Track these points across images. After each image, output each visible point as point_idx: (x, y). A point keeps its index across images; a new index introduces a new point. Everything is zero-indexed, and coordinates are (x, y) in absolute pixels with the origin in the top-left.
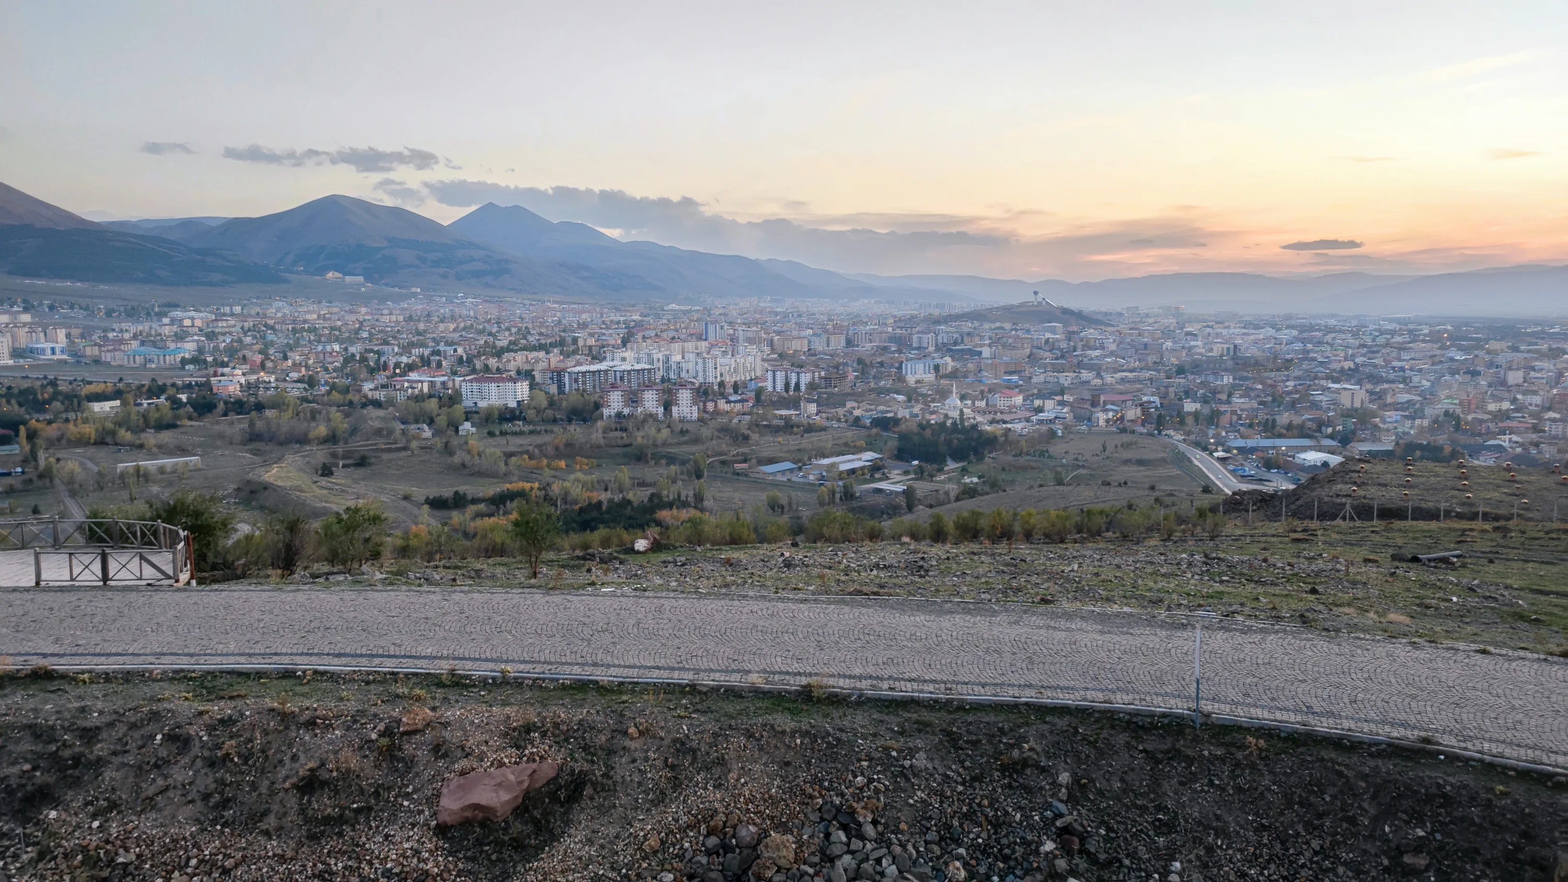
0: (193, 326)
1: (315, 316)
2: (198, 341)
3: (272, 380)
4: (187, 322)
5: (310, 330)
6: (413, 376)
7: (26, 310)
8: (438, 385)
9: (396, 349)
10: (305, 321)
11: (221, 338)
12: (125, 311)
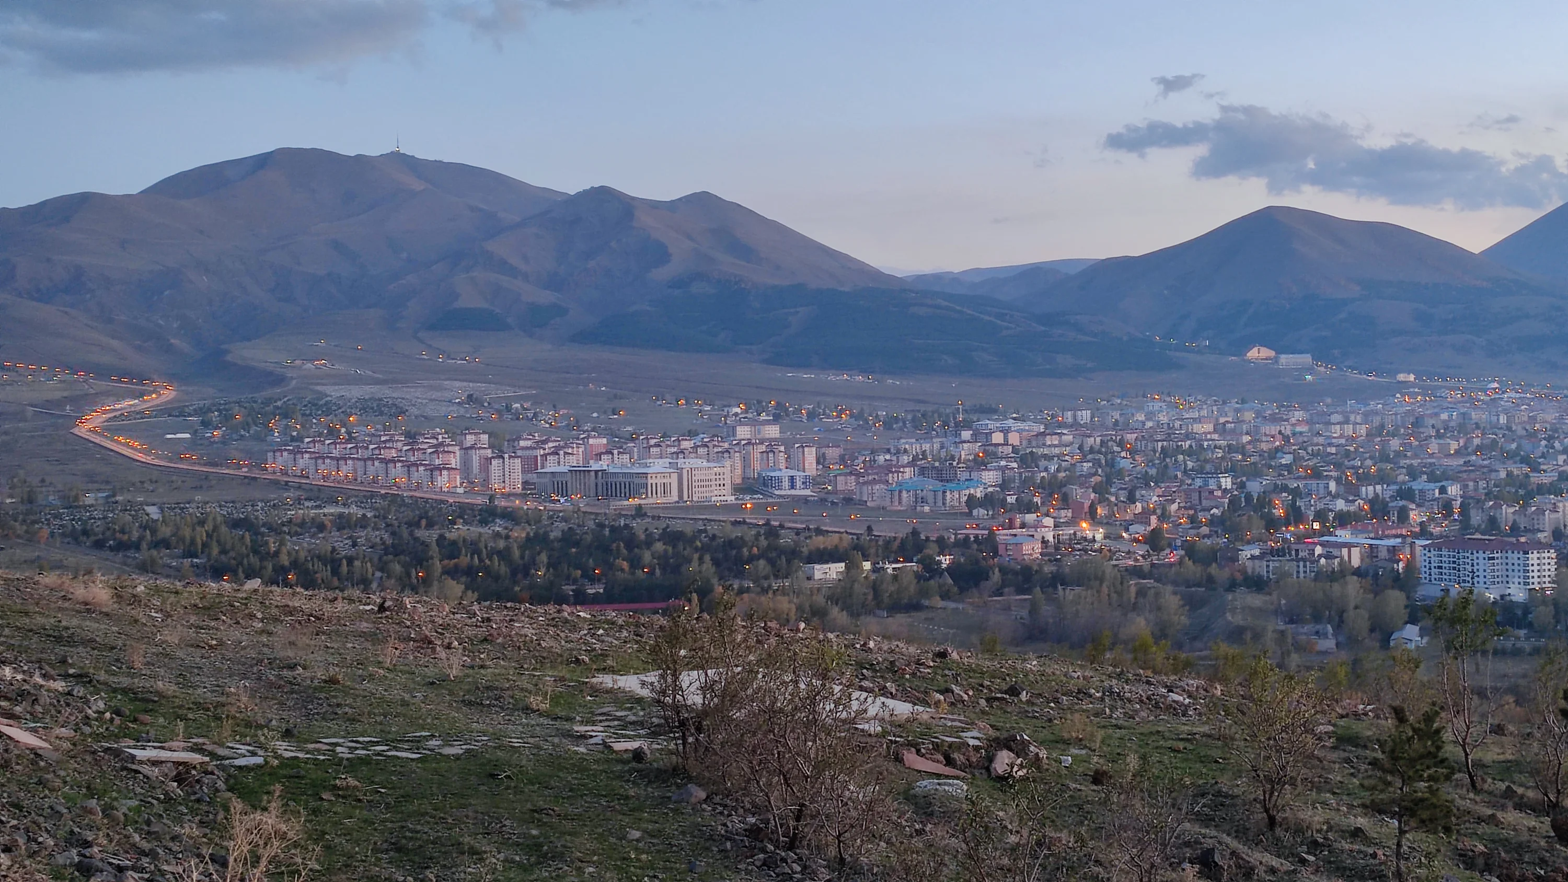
0: (1006, 444)
1: (1209, 427)
2: (1003, 469)
3: (1099, 537)
4: (998, 438)
5: (1190, 453)
6: (1344, 535)
7: (776, 419)
8: (1383, 554)
9: (1333, 486)
10: (1188, 436)
11: (1043, 463)
12: (914, 420)
